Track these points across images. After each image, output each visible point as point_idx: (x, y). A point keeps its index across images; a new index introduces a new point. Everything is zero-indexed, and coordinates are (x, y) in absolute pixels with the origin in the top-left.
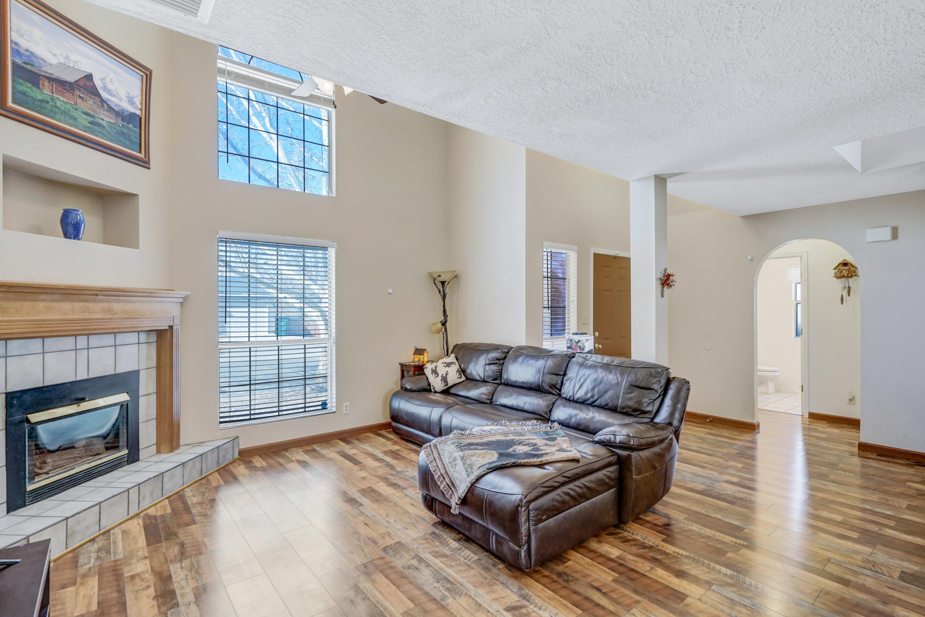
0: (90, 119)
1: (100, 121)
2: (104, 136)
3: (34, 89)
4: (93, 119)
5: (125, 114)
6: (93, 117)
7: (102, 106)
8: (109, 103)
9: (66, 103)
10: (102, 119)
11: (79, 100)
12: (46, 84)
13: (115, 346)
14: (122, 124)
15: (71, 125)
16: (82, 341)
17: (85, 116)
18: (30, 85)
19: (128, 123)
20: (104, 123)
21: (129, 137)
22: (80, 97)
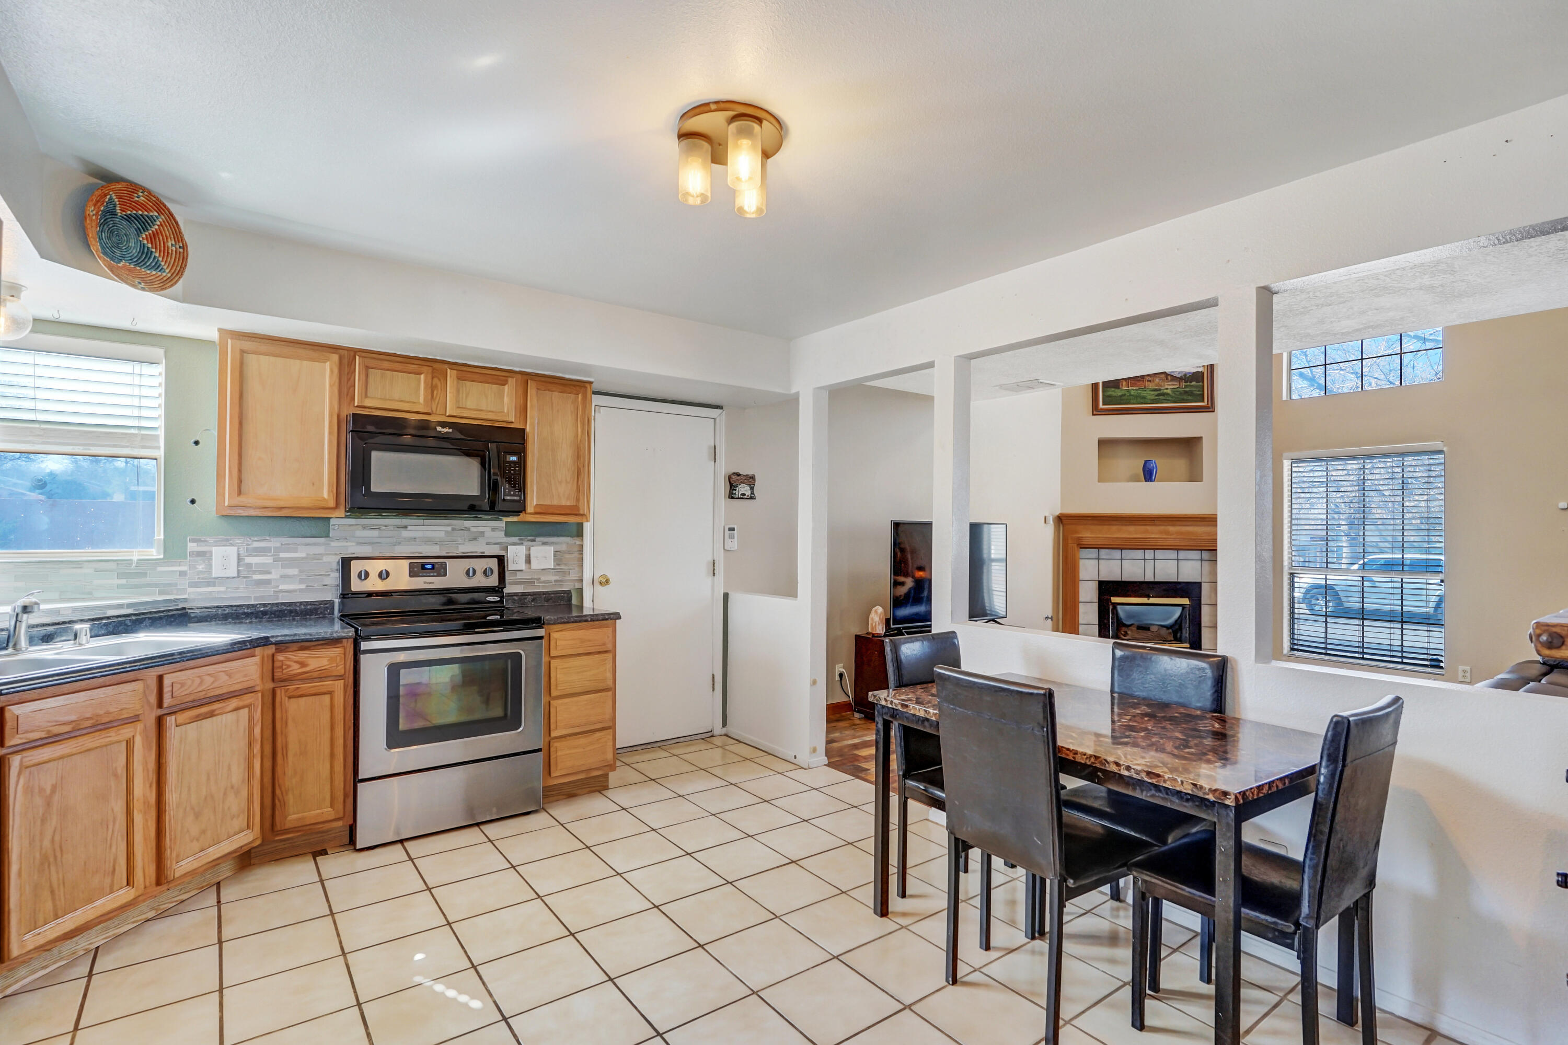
0: (1157, 393)
1: (1165, 391)
2: (1168, 401)
3: (1117, 390)
4: (1159, 392)
5: (1188, 375)
6: (1159, 390)
7: (1167, 379)
8: (1173, 374)
9: (1136, 390)
10: (1167, 389)
11: (1148, 383)
12: (1124, 383)
13: (1178, 560)
14: (1185, 385)
15: (1142, 403)
16: (1149, 554)
17: (1152, 393)
18: (1113, 389)
19: (1191, 382)
20: (1169, 391)
21: (1192, 393)
22: (1148, 381)
